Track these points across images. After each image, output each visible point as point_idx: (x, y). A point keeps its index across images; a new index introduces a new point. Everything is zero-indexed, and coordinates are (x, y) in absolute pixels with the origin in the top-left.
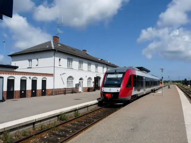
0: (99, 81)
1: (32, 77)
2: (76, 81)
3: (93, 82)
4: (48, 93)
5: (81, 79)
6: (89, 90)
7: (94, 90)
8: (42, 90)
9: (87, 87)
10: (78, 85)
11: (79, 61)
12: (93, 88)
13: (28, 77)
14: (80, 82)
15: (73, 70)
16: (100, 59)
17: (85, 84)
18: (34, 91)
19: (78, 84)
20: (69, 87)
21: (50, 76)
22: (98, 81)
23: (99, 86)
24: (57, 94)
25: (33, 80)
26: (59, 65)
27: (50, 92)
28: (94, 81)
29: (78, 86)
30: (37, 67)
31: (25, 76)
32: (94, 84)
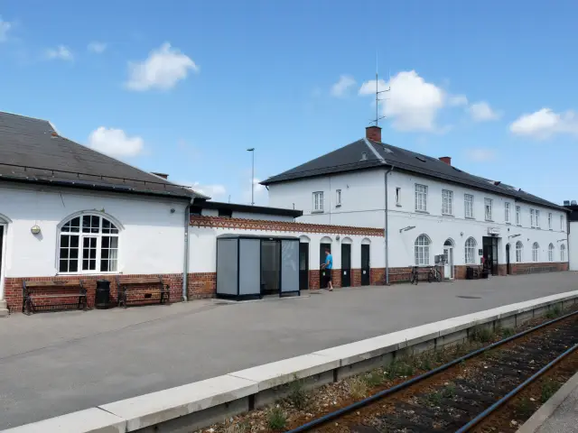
0: (494, 248)
1: (342, 236)
2: (437, 249)
3: (480, 251)
4: (375, 280)
5: (448, 243)
6: (470, 273)
7: (484, 276)
8: (362, 270)
9: (465, 264)
10: (442, 259)
11: (443, 190)
12: (482, 268)
13: (333, 236)
14: (445, 251)
15: (428, 218)
16: (493, 183)
17: (459, 259)
18: (345, 273)
19: (442, 257)
20: (420, 265)
21: (377, 235)
22: (491, 247)
23: (494, 262)
24: (393, 283)
25: (343, 245)
26: (398, 206)
27: (379, 276)
28: (481, 248)
29: (443, 261)
30: (339, 210)
31: (329, 235)
32: (482, 256)
